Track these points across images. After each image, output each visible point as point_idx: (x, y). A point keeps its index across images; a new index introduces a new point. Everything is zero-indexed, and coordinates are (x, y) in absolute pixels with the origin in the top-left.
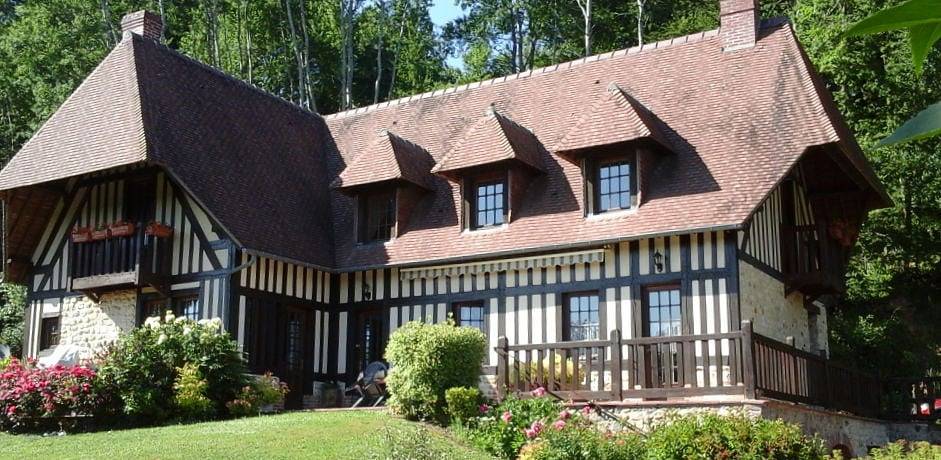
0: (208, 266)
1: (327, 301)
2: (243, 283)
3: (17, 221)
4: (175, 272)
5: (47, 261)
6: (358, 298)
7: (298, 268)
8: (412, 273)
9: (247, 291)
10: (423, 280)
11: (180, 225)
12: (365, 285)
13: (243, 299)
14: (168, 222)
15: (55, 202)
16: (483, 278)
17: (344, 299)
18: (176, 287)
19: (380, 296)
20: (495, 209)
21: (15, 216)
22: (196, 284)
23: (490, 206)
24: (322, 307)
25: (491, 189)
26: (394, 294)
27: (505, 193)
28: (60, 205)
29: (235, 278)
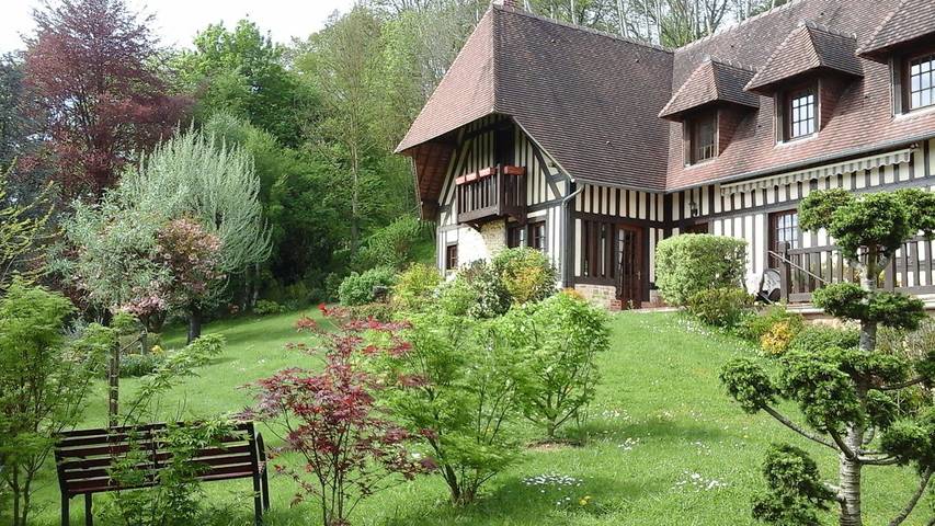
0: (551, 197)
1: (661, 219)
2: (578, 209)
3: (423, 171)
4: (529, 204)
5: (447, 203)
6: (688, 215)
7: (631, 193)
8: (731, 188)
9: (582, 214)
10: (743, 194)
11: (533, 165)
12: (692, 203)
13: (578, 222)
14: (523, 164)
15: (450, 154)
16: (796, 189)
17: (676, 217)
18: (530, 215)
19: (706, 212)
20: (808, 119)
21: (421, 167)
22: (543, 212)
23: (804, 117)
24: (657, 225)
25: (803, 101)
26: (718, 209)
27: (815, 104)
28: (454, 155)
29: (571, 203)
